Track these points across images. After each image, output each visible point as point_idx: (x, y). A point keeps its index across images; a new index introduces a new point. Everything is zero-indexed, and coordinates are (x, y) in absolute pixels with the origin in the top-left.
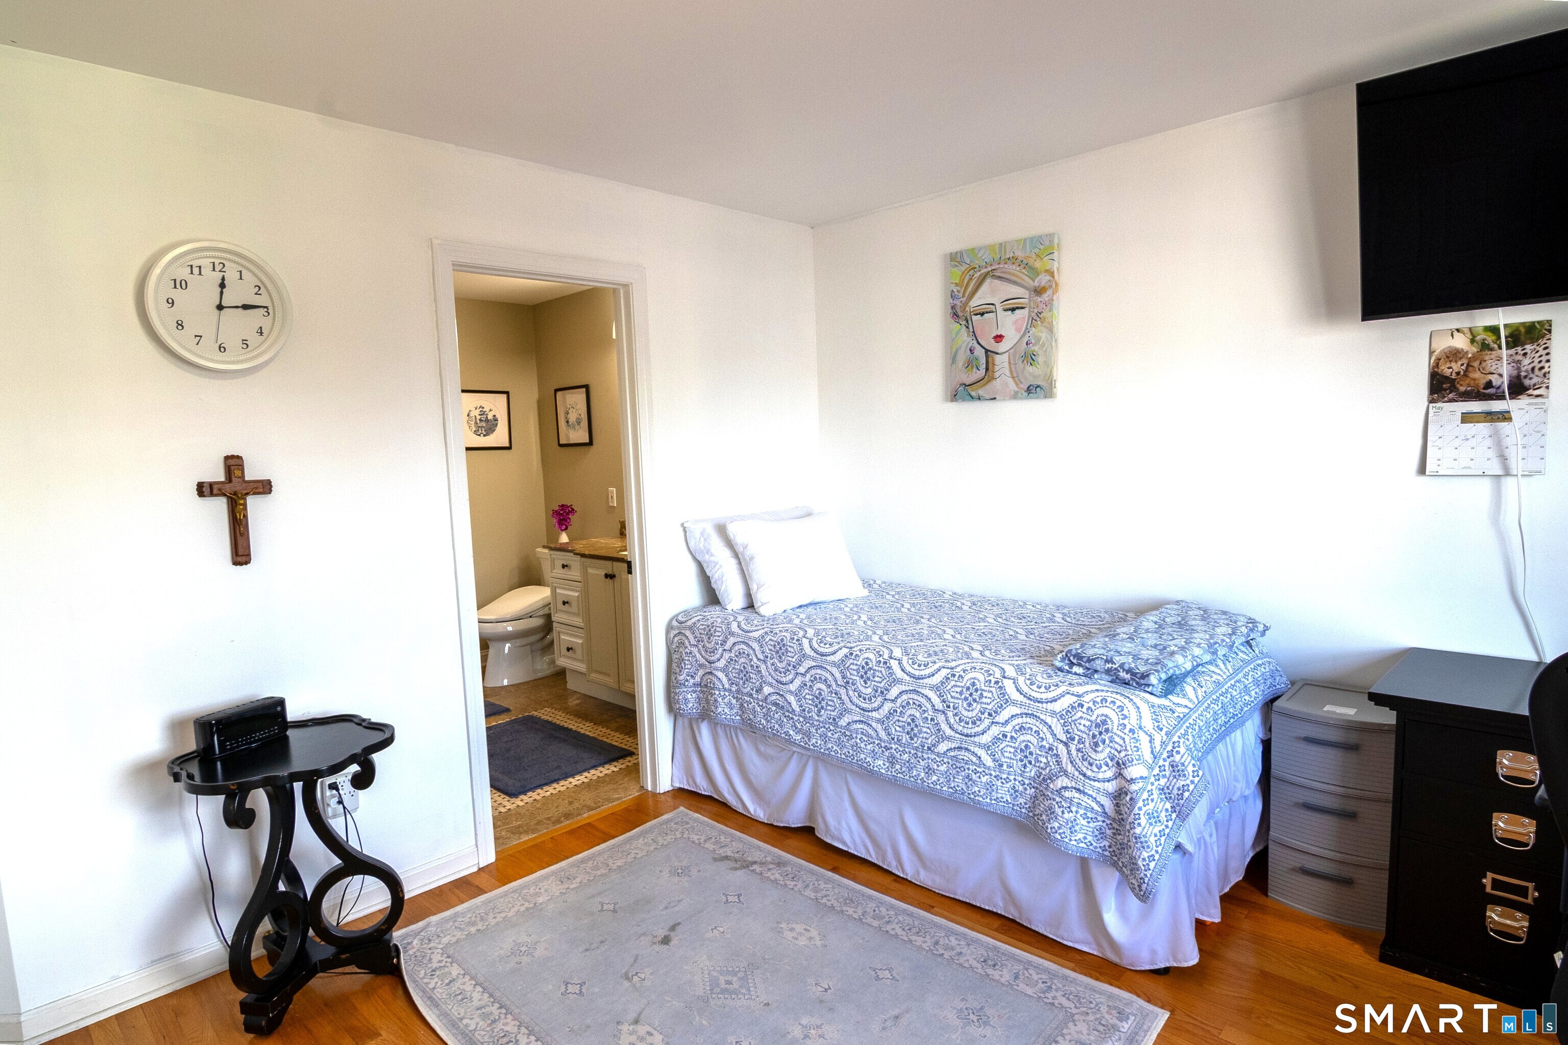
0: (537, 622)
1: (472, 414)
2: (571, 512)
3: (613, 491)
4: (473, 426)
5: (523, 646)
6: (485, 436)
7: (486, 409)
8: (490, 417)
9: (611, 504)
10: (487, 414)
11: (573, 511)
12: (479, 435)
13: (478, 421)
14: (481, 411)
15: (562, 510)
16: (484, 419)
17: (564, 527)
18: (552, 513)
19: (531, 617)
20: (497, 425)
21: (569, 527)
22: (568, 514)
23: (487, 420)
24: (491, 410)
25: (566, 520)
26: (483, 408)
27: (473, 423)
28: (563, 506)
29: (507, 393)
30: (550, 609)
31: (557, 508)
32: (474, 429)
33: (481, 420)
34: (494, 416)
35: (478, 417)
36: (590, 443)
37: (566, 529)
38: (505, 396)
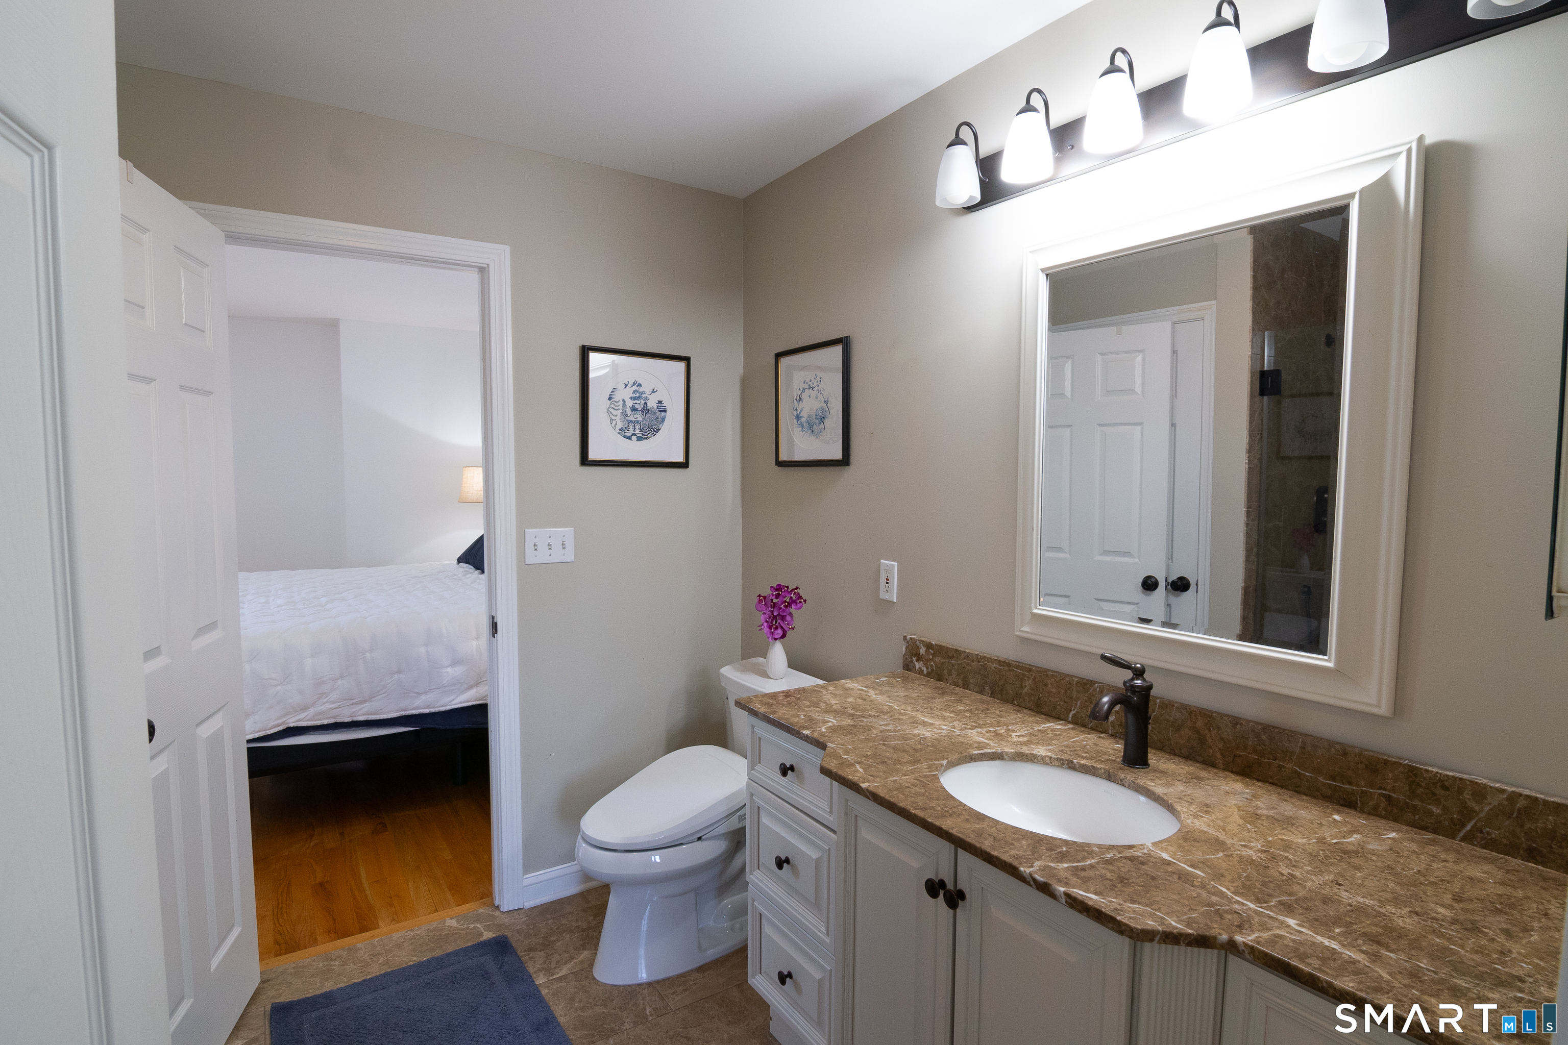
0: (711, 849)
1: (618, 397)
2: (793, 602)
3: (889, 570)
4: (618, 418)
5: (680, 895)
6: (639, 439)
7: (646, 388)
8: (652, 404)
9: (883, 595)
10: (647, 399)
11: (798, 600)
12: (629, 438)
13: (629, 411)
14: (635, 392)
15: (777, 596)
16: (640, 407)
17: (780, 632)
18: (756, 600)
19: (699, 839)
20: (663, 419)
21: (790, 633)
22: (790, 605)
23: (646, 410)
24: (653, 391)
25: (783, 618)
26: (640, 385)
27: (619, 413)
28: (779, 588)
29: (687, 360)
30: (742, 818)
31: (767, 592)
32: (620, 426)
33: (633, 409)
34: (660, 402)
35: (629, 403)
36: (845, 461)
37: (784, 636)
38: (682, 365)
